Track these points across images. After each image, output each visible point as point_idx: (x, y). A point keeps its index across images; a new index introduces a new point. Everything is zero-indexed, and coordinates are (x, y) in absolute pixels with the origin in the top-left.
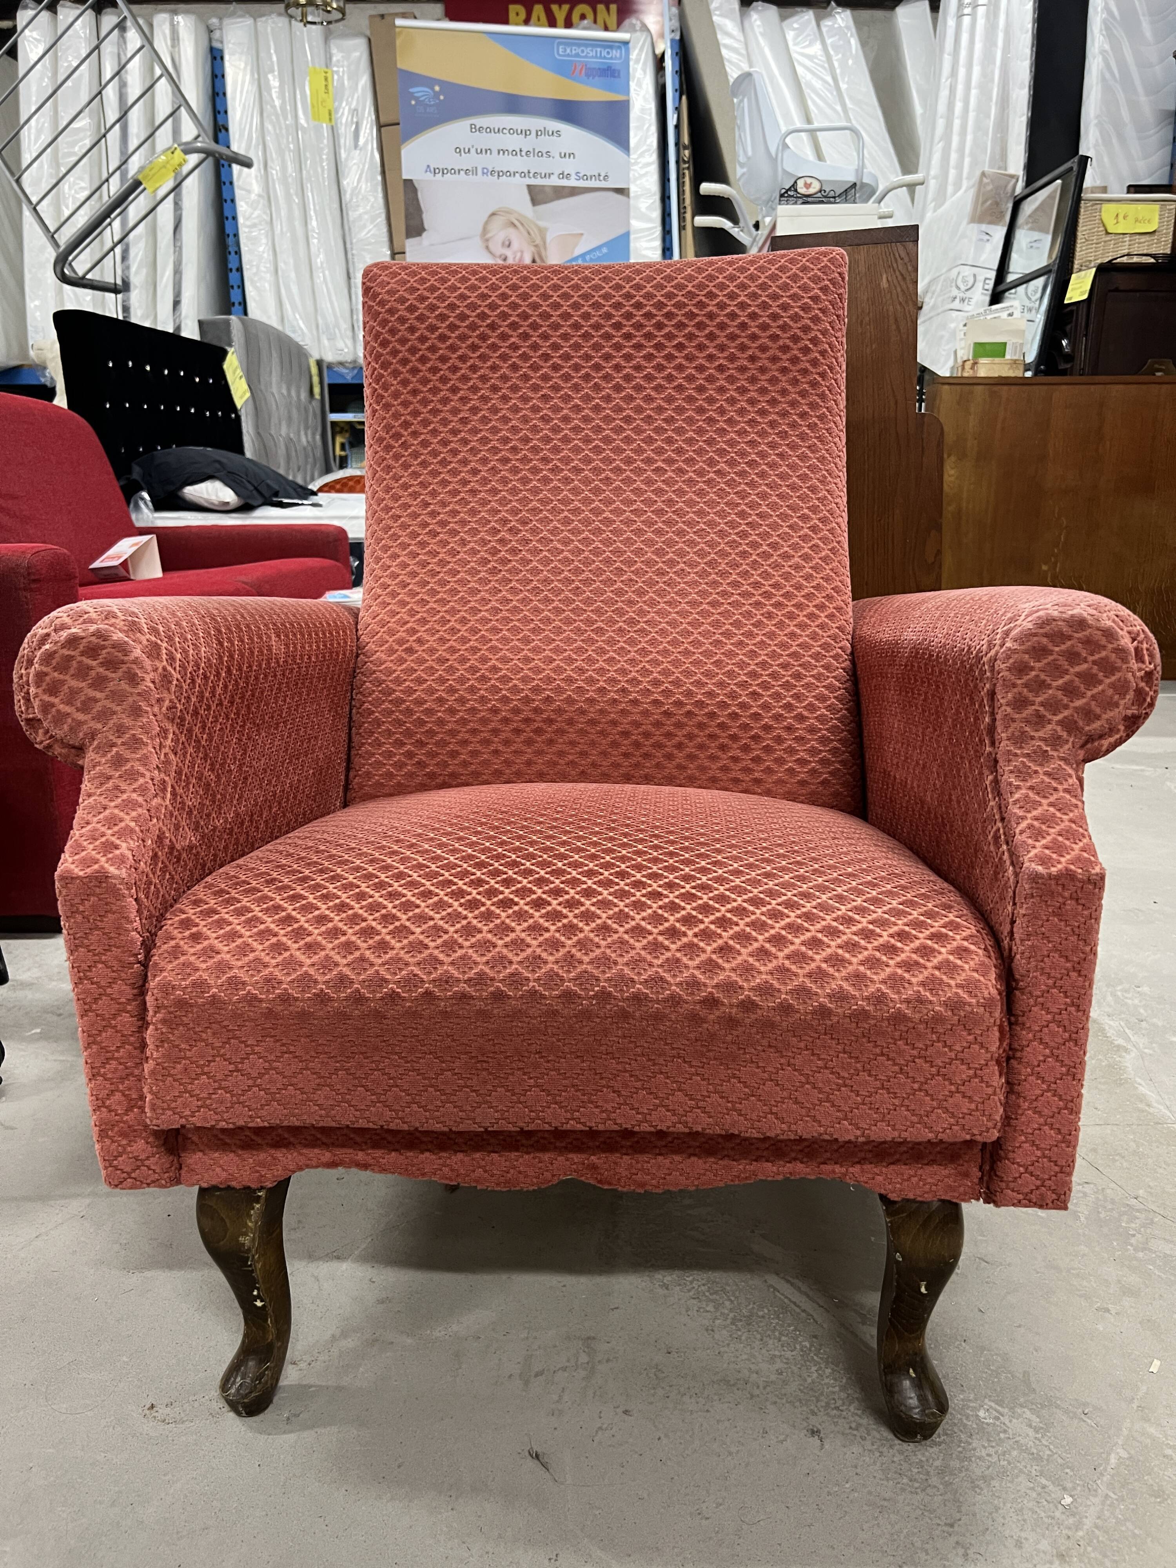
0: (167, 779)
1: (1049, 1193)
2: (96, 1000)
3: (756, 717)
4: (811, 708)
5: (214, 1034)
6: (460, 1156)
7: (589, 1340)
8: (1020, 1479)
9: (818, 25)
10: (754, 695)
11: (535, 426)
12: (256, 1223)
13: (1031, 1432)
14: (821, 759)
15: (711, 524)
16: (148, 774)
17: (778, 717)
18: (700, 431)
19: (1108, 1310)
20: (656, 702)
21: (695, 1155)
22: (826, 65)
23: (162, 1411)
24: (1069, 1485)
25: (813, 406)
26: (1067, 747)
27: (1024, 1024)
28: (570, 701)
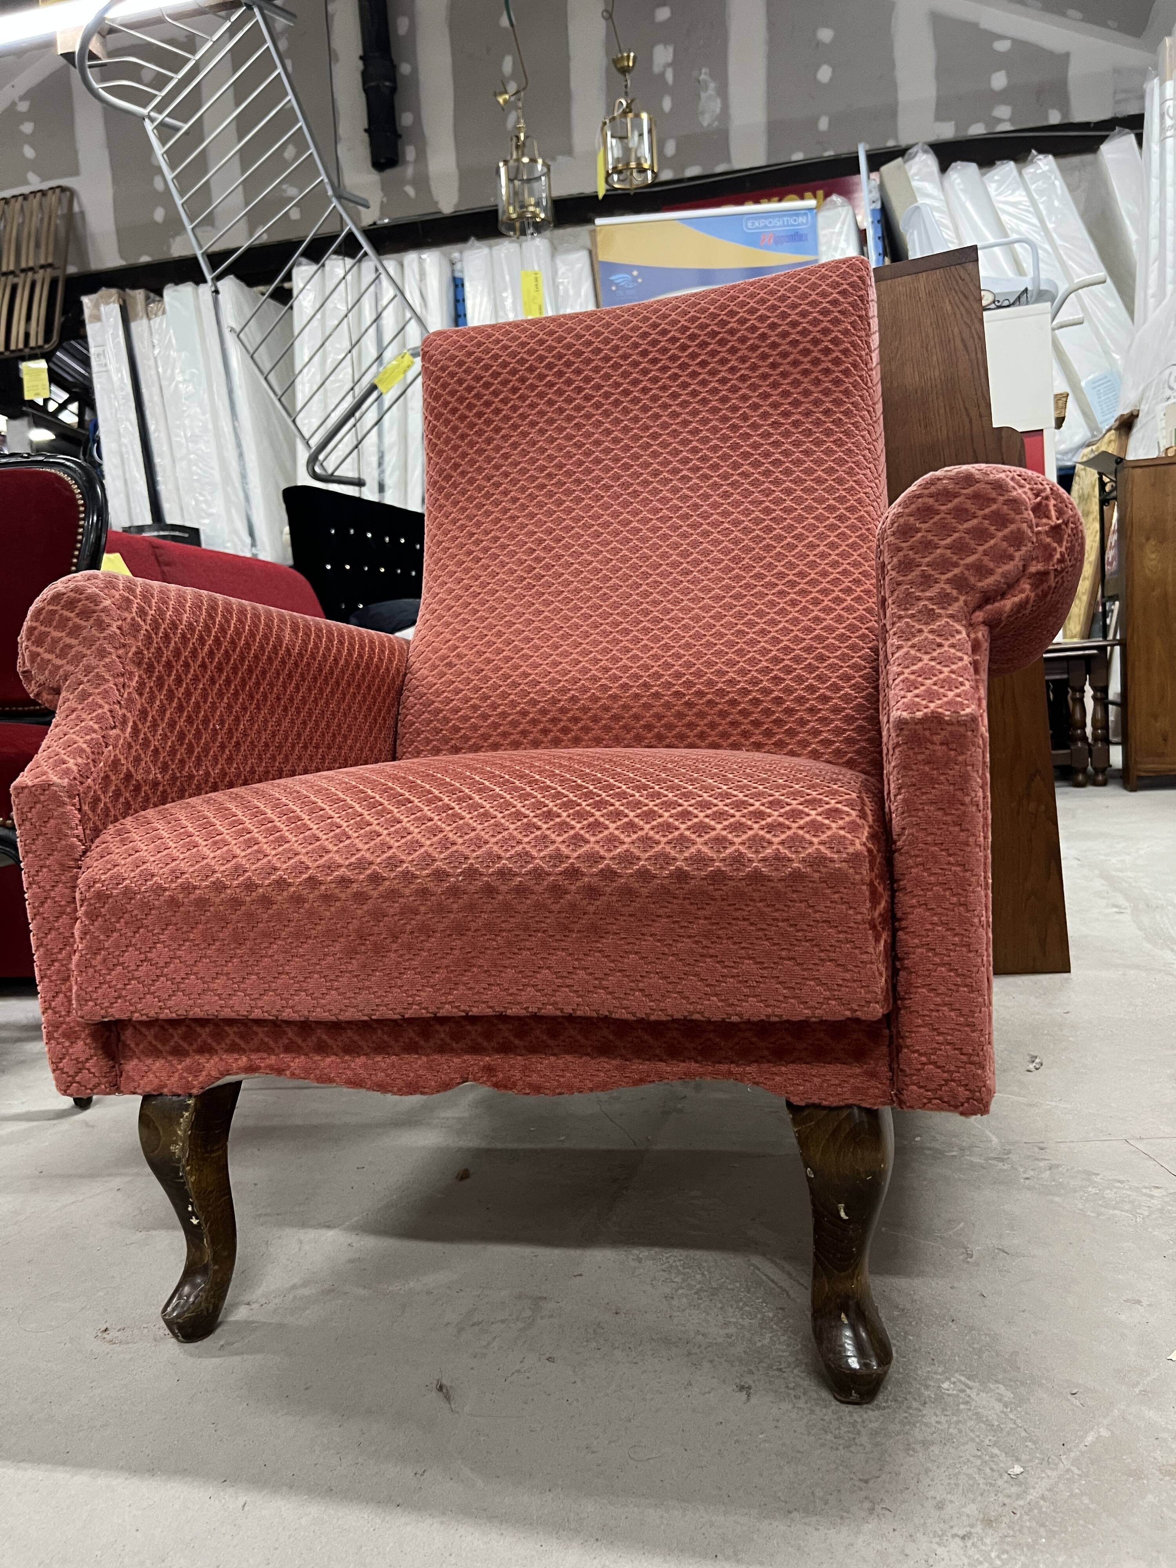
0: (129, 715)
1: (961, 1089)
2: (42, 903)
3: (778, 701)
4: (836, 688)
5: (126, 923)
6: (363, 1059)
7: (538, 1301)
8: (967, 1447)
9: (1020, 173)
10: (777, 680)
11: (569, 452)
12: (185, 1131)
13: (999, 1407)
14: (846, 739)
15: (736, 523)
16: (107, 707)
17: (800, 700)
18: (725, 438)
19: (1139, 1302)
20: (677, 694)
21: (588, 1055)
22: (1031, 209)
23: (112, 1334)
24: (1024, 1457)
25: (838, 402)
26: (957, 604)
27: (905, 889)
28: (595, 699)
